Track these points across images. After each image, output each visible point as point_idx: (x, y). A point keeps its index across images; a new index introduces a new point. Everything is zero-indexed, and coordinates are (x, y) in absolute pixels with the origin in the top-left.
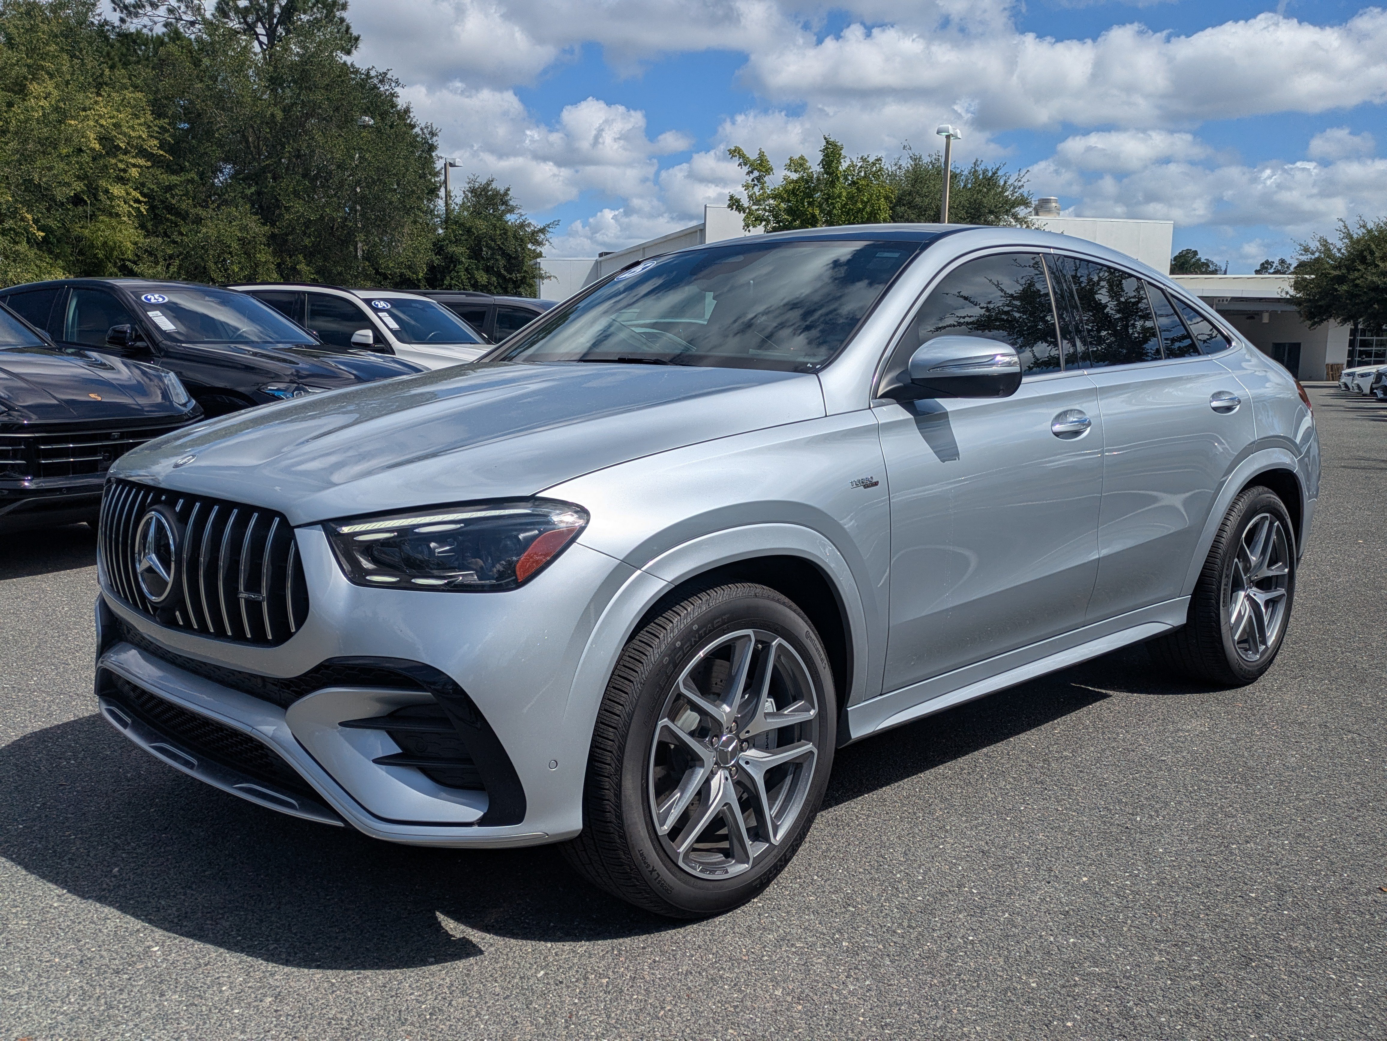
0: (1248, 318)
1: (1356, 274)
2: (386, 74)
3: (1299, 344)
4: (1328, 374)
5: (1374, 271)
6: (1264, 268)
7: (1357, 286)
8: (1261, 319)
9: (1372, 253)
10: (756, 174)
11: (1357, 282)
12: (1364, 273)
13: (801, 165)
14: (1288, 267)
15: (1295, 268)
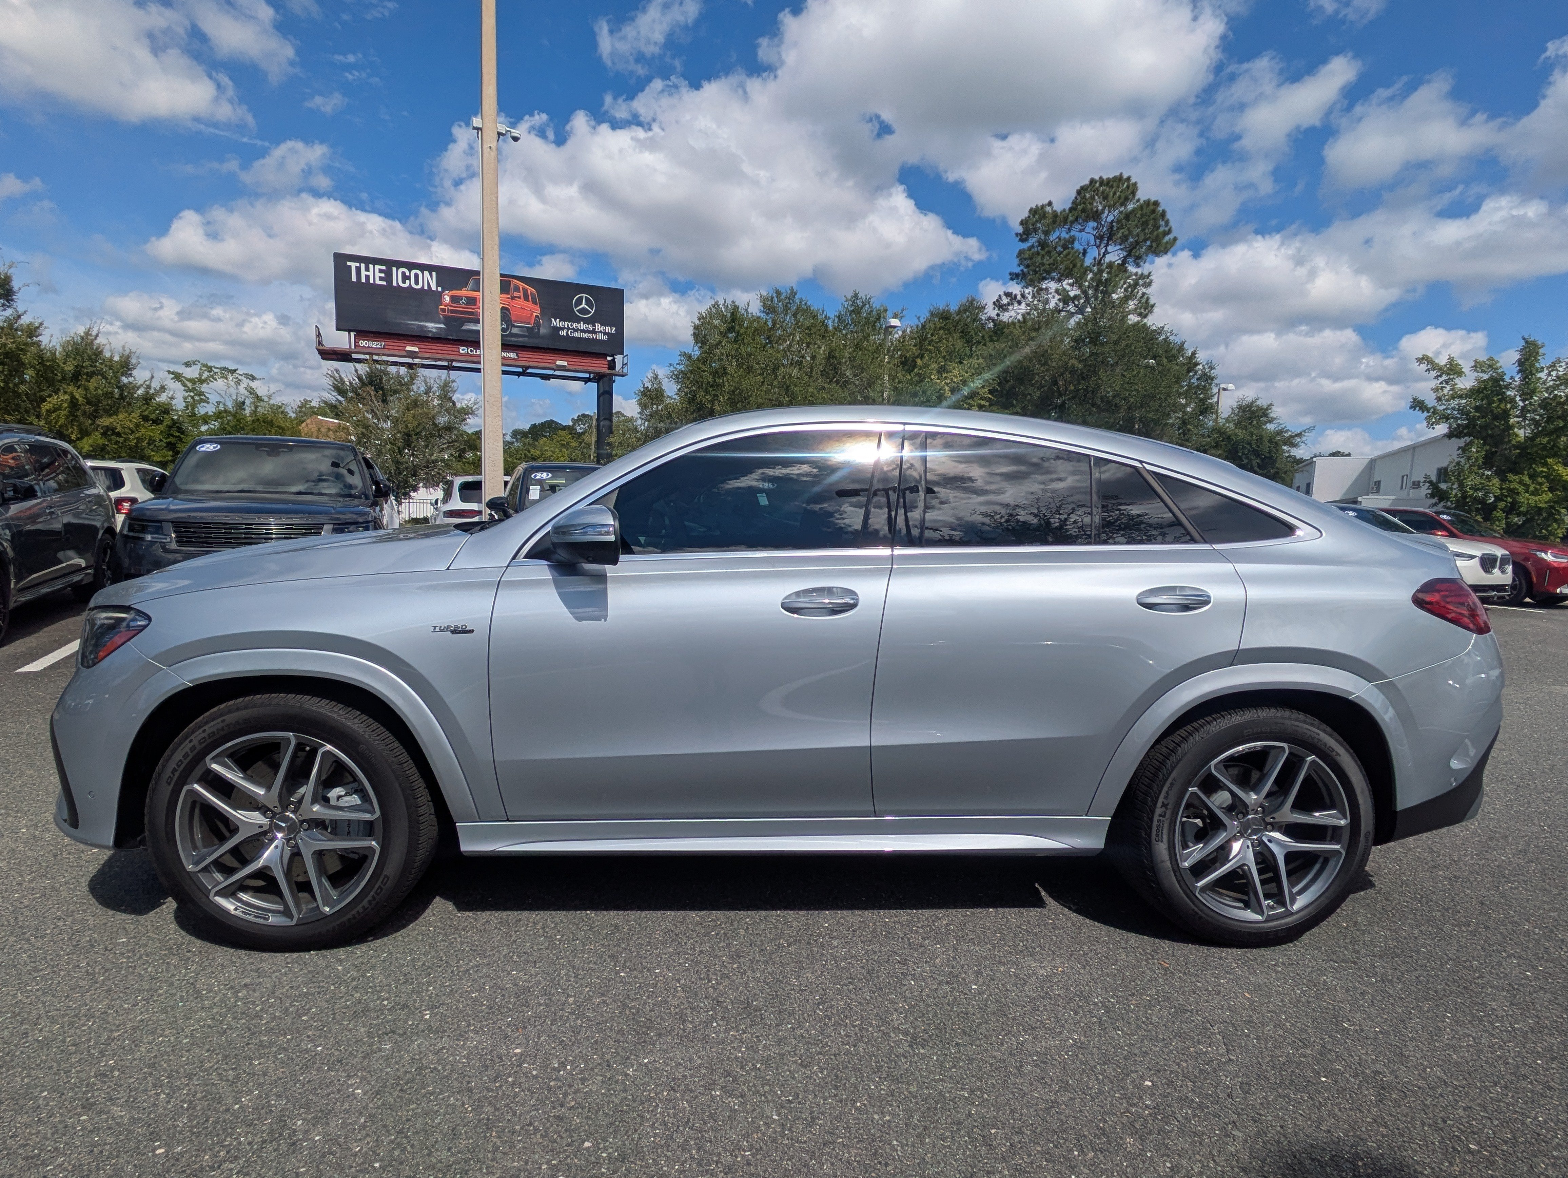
2: (1163, 327)
10: (1444, 377)
13: (1490, 366)
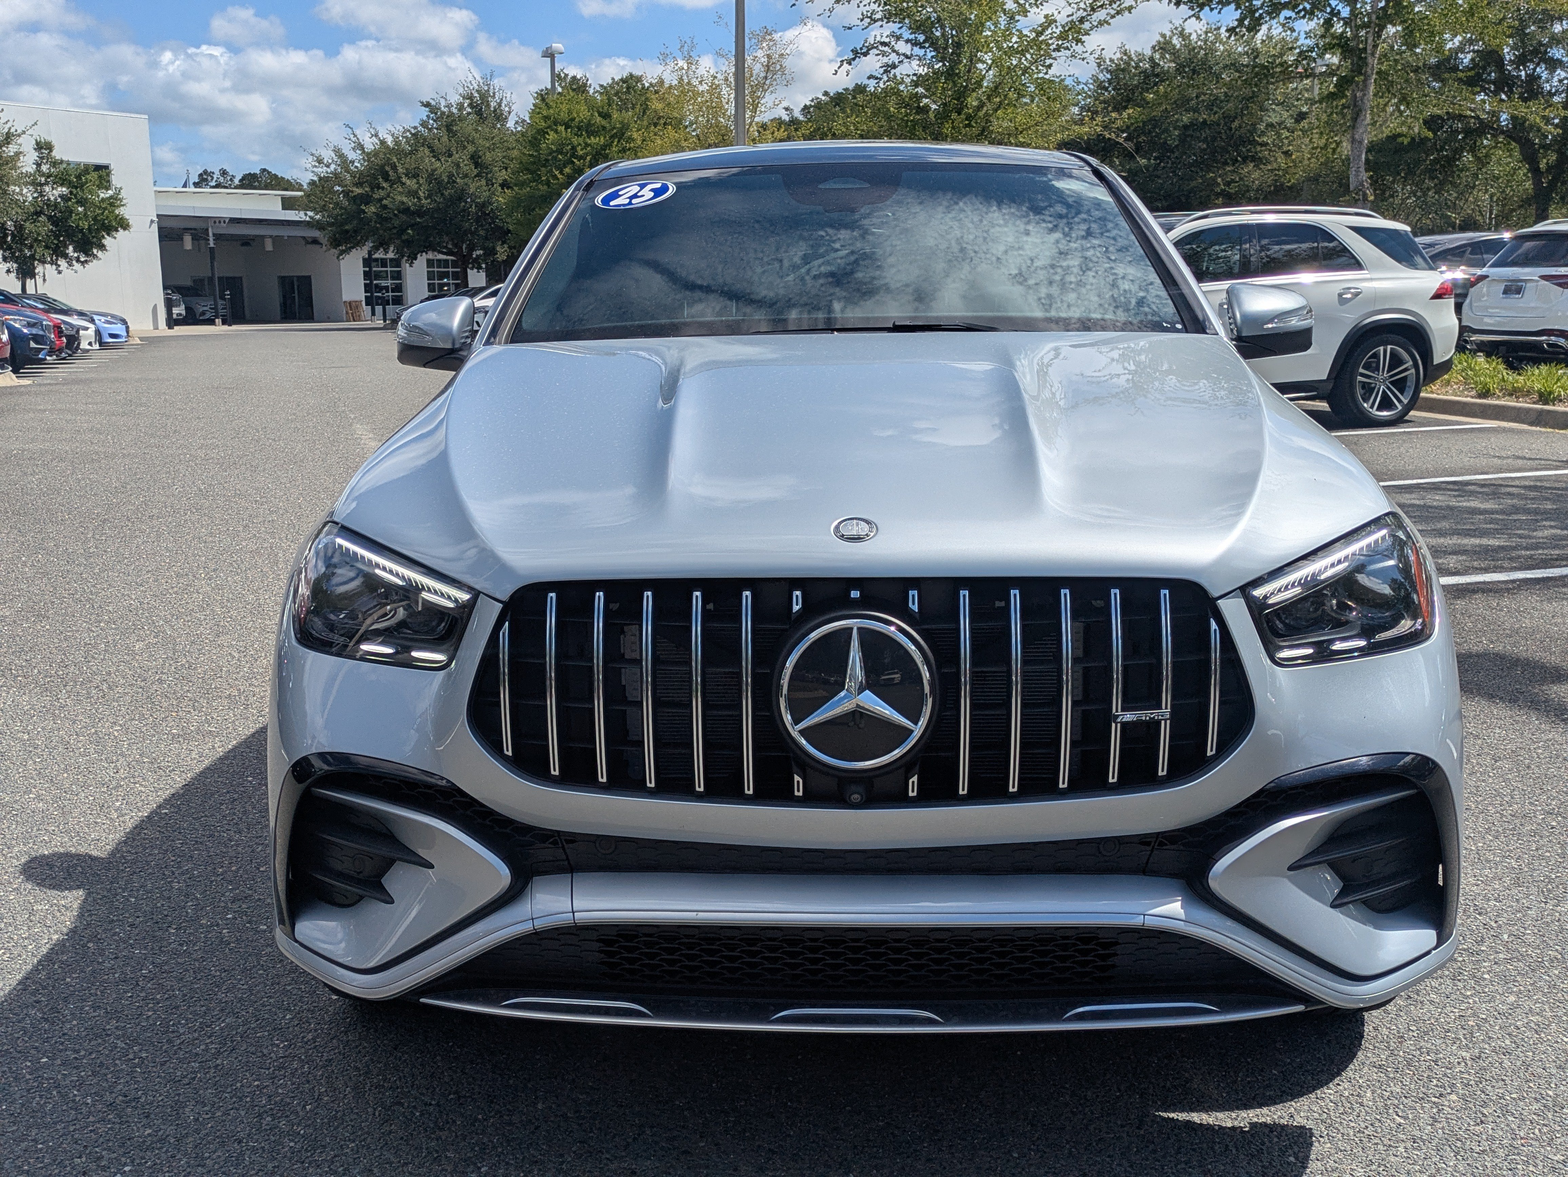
0: (243, 245)
1: (382, 193)
3: (309, 277)
4: (347, 313)
5: (400, 189)
6: (204, 179)
7: (385, 207)
8: (263, 245)
9: (394, 167)
11: (385, 202)
12: (390, 192)
14: (231, 180)
15: (241, 181)
